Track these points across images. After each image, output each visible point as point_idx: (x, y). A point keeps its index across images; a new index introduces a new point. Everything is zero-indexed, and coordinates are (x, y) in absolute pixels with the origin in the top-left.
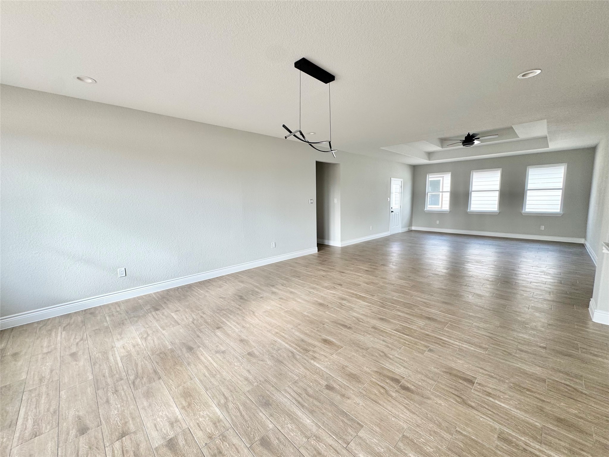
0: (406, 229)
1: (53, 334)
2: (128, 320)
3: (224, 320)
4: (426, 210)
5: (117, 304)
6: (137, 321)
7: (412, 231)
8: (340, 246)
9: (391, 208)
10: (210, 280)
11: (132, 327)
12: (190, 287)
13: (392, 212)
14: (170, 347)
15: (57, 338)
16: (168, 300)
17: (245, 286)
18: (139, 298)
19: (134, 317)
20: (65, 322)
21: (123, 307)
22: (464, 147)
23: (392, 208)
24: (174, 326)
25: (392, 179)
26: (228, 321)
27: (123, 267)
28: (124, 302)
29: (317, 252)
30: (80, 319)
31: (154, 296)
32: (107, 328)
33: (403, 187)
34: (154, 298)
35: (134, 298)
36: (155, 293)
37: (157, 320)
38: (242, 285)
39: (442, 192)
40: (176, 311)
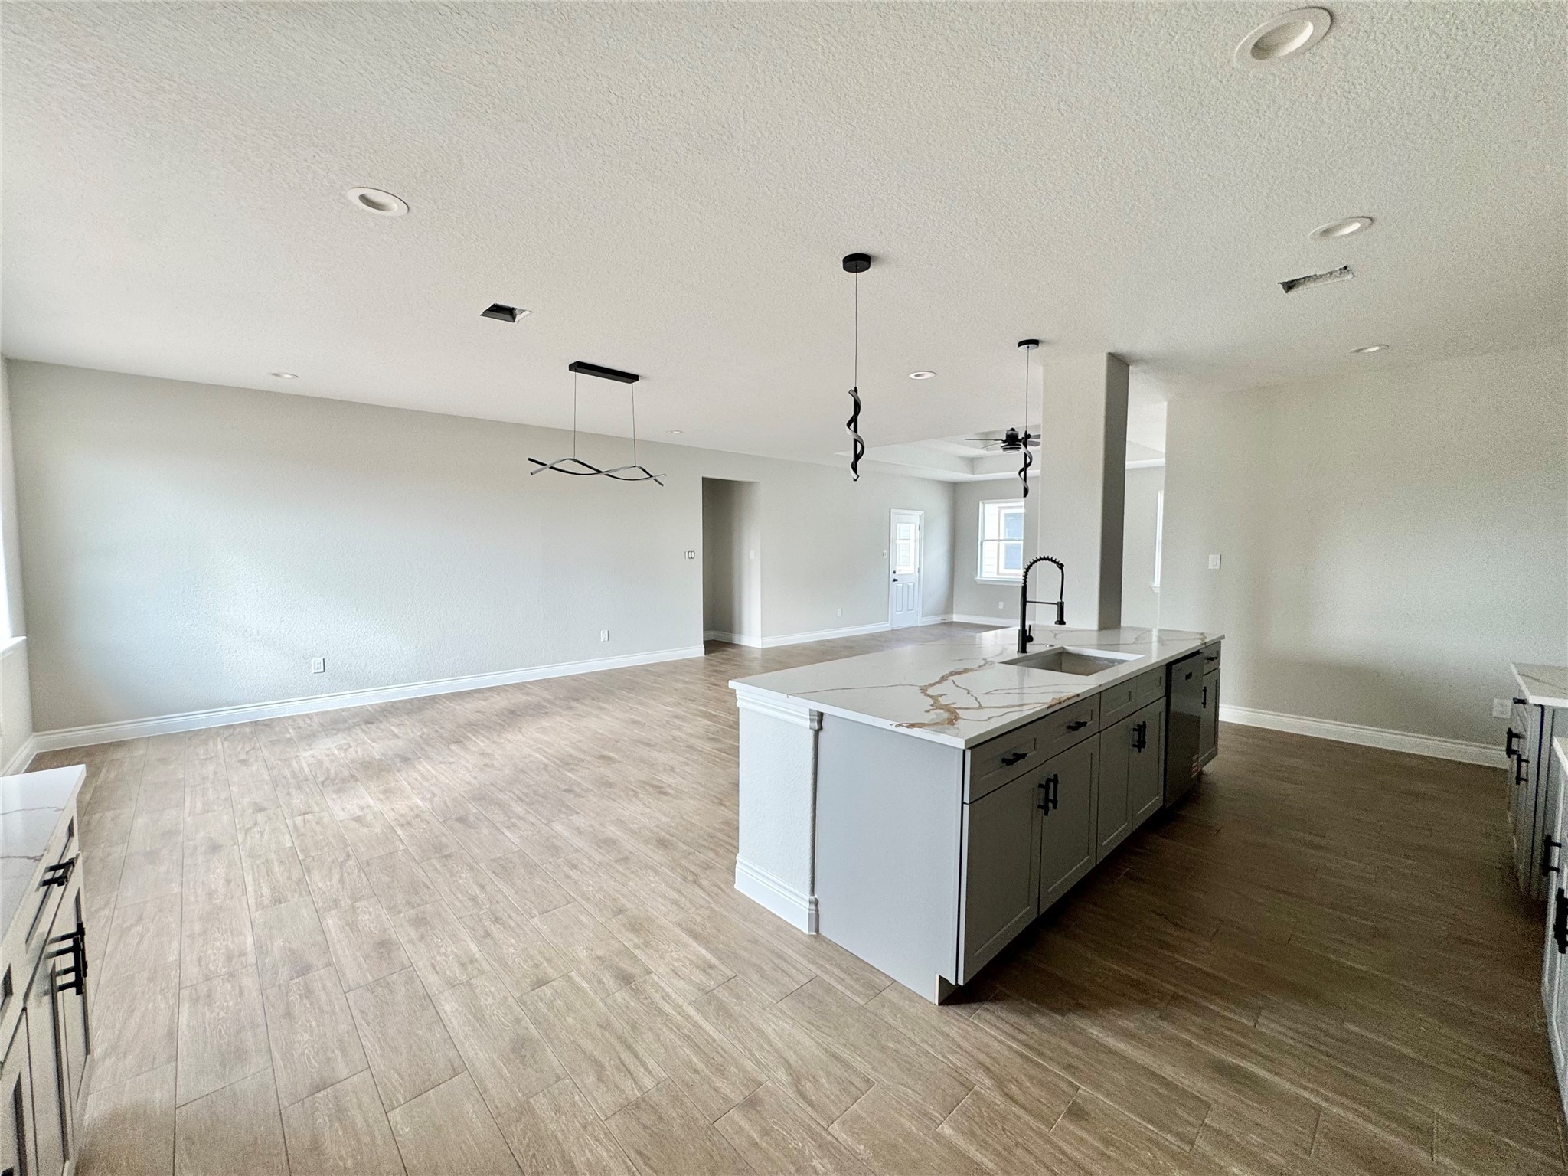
0: (937, 619)
1: (211, 743)
2: (323, 733)
3: (470, 735)
4: (978, 578)
5: (309, 716)
6: (336, 734)
7: (951, 623)
8: (760, 647)
9: (892, 572)
10: (472, 691)
11: (328, 739)
12: (434, 699)
13: (895, 580)
14: (378, 758)
15: (217, 746)
16: (390, 713)
17: (529, 699)
18: (343, 710)
19: (333, 729)
20: (226, 733)
21: (315, 719)
22: (1006, 452)
23: (894, 572)
24: (390, 739)
25: (892, 510)
26: (475, 736)
27: (321, 656)
28: (317, 714)
29: (704, 655)
30: (248, 730)
31: (369, 708)
32: (290, 739)
33: (925, 528)
34: (368, 710)
35: (336, 710)
36: (370, 705)
37: (366, 733)
38: (524, 698)
39: (999, 540)
40: (399, 725)
